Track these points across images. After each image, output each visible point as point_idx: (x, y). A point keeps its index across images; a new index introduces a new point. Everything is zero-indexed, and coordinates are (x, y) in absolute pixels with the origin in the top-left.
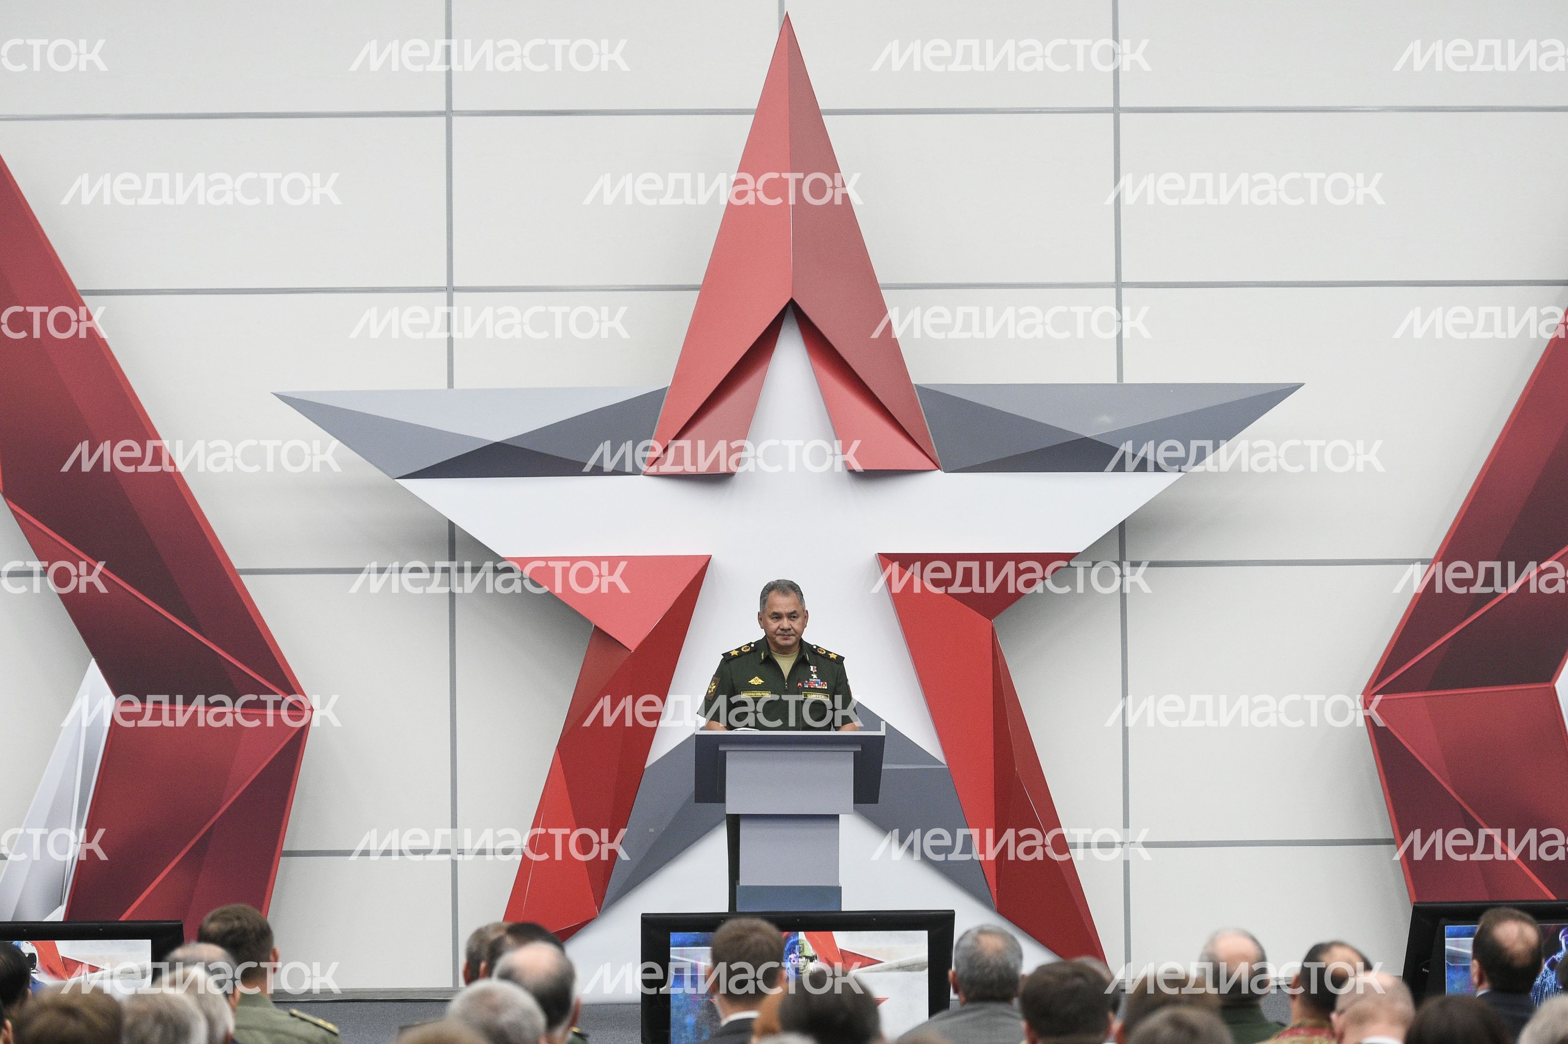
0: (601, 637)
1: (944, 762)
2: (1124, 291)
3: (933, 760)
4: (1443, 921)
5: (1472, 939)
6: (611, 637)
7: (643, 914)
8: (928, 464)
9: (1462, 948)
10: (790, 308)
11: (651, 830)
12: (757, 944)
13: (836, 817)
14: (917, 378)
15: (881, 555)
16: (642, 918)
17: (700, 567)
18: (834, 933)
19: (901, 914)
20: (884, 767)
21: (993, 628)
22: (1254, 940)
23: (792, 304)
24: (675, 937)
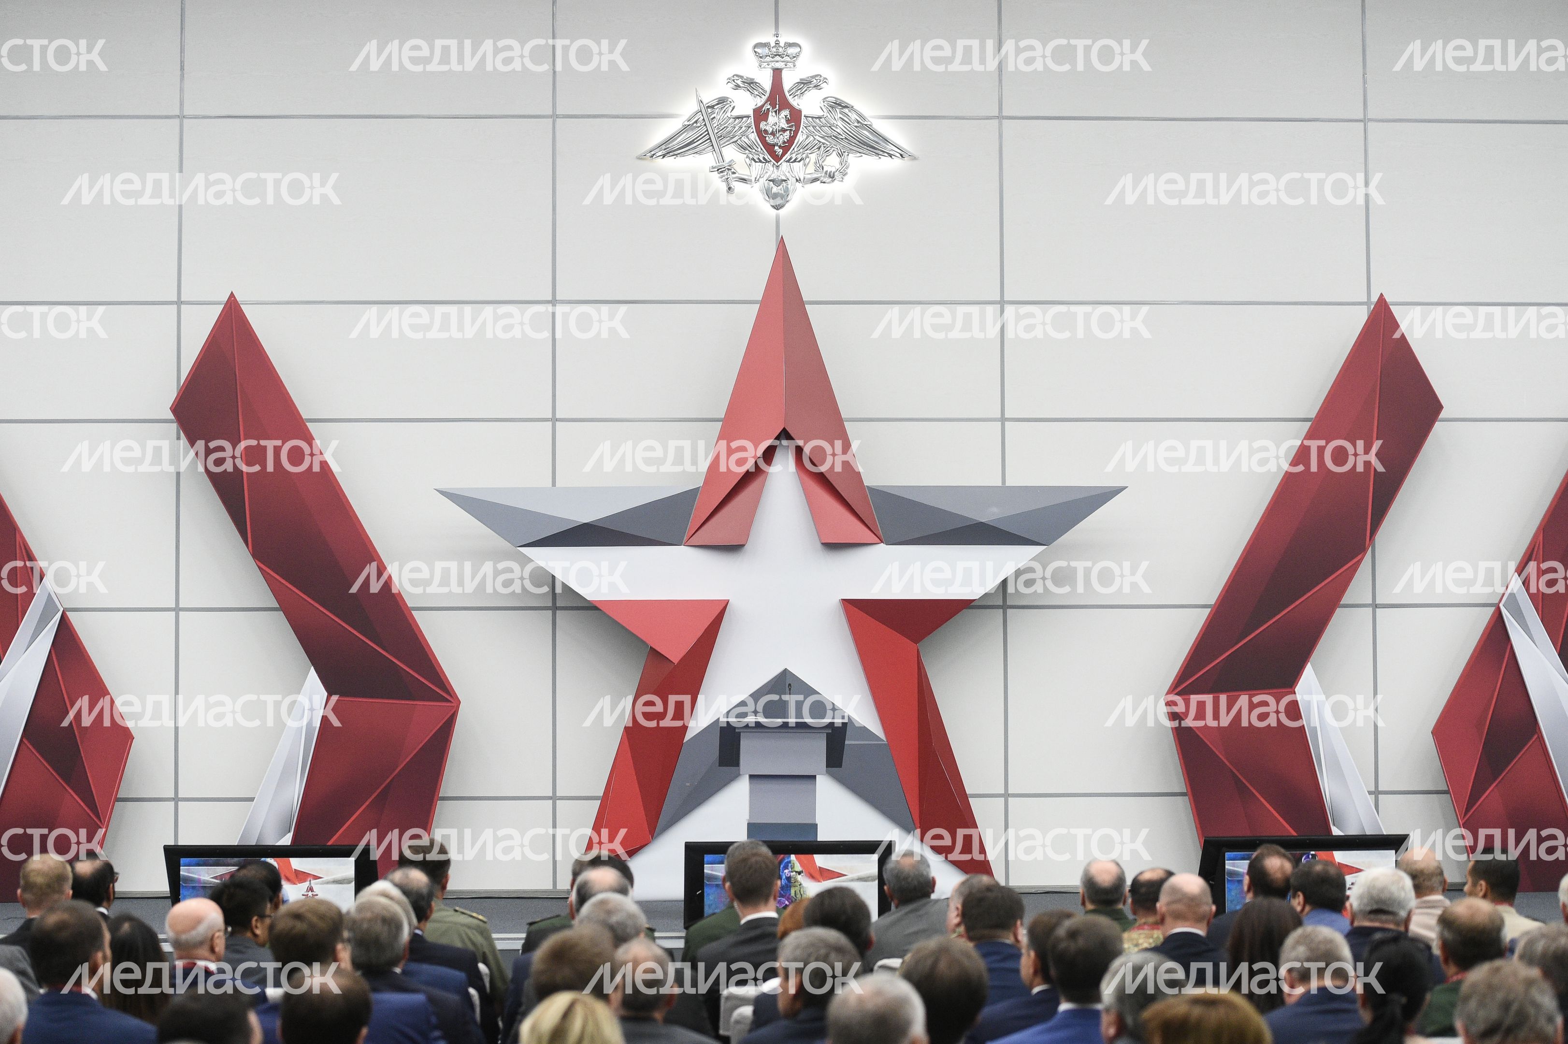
0: (655, 655)
1: (885, 740)
2: (1007, 423)
3: (878, 738)
4: (1224, 849)
5: (1248, 861)
6: (661, 654)
7: (686, 843)
8: (873, 538)
9: (1237, 867)
10: (783, 433)
11: (688, 784)
12: (757, 862)
13: (814, 777)
14: (867, 482)
15: (844, 600)
16: (686, 845)
17: (721, 608)
18: (815, 856)
19: (862, 843)
20: (847, 742)
21: (918, 649)
22: (1118, 864)
23: (784, 429)
24: (707, 858)
